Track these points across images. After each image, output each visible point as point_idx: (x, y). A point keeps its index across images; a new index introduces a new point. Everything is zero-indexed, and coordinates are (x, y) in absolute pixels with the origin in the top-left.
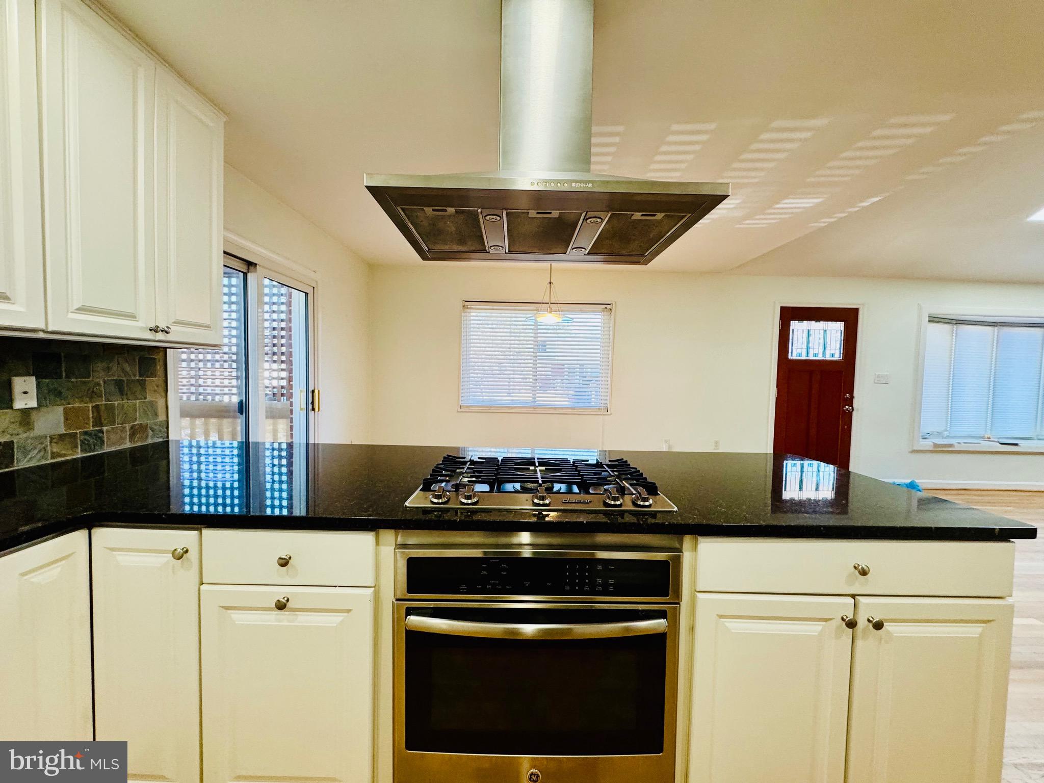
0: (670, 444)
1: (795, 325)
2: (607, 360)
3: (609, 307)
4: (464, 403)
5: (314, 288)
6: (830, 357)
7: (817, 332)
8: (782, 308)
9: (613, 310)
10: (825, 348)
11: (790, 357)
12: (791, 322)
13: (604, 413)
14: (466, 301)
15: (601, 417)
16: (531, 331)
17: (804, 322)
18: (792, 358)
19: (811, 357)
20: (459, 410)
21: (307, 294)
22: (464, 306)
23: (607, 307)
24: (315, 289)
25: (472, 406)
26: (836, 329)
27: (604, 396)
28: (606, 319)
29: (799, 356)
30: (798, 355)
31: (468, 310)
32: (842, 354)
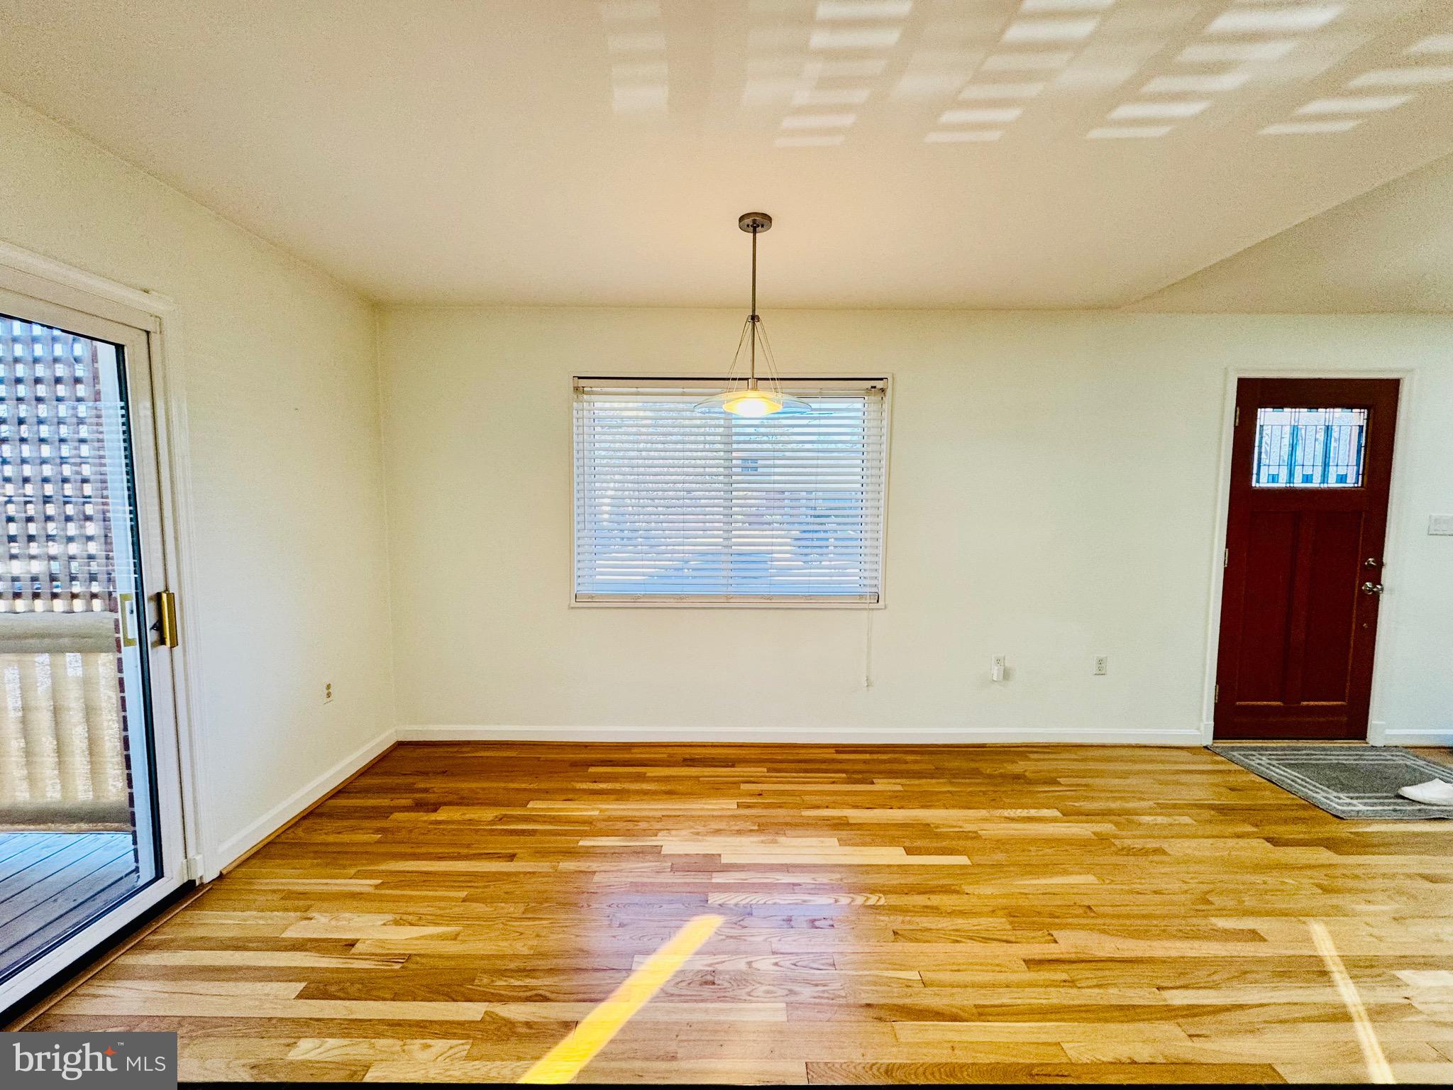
0: (1006, 665)
1: (1267, 418)
2: (876, 496)
3: (879, 384)
4: (584, 590)
5: (148, 333)
6: (1337, 482)
7: (1311, 430)
8: (1242, 383)
9: (889, 392)
10: (1326, 465)
11: (1254, 484)
12: (1259, 410)
13: (872, 606)
14: (579, 378)
15: (865, 613)
16: (718, 438)
17: (1286, 410)
18: (1258, 485)
19: (1298, 483)
20: (573, 603)
21: (120, 349)
22: (576, 389)
23: (875, 386)
24: (153, 337)
25: (597, 596)
26: (1350, 422)
27: (871, 570)
28: (874, 411)
29: (1273, 482)
30: (1271, 478)
31: (585, 396)
32: (1360, 477)
